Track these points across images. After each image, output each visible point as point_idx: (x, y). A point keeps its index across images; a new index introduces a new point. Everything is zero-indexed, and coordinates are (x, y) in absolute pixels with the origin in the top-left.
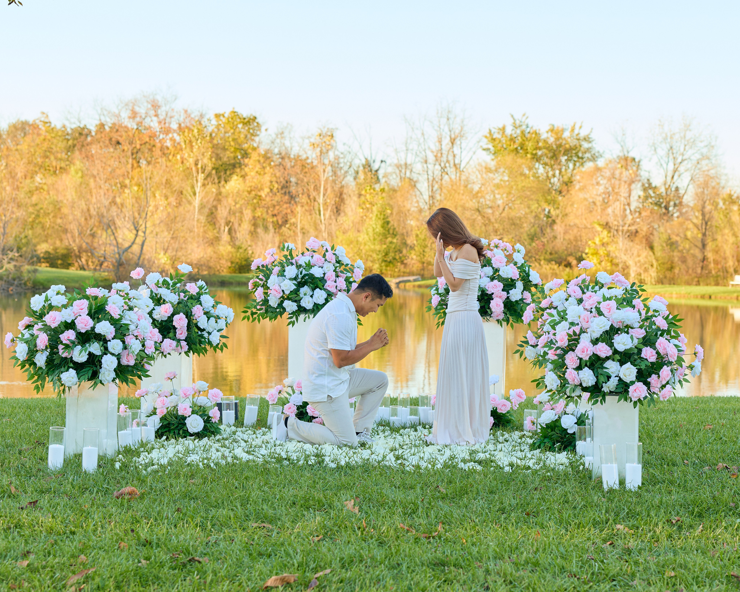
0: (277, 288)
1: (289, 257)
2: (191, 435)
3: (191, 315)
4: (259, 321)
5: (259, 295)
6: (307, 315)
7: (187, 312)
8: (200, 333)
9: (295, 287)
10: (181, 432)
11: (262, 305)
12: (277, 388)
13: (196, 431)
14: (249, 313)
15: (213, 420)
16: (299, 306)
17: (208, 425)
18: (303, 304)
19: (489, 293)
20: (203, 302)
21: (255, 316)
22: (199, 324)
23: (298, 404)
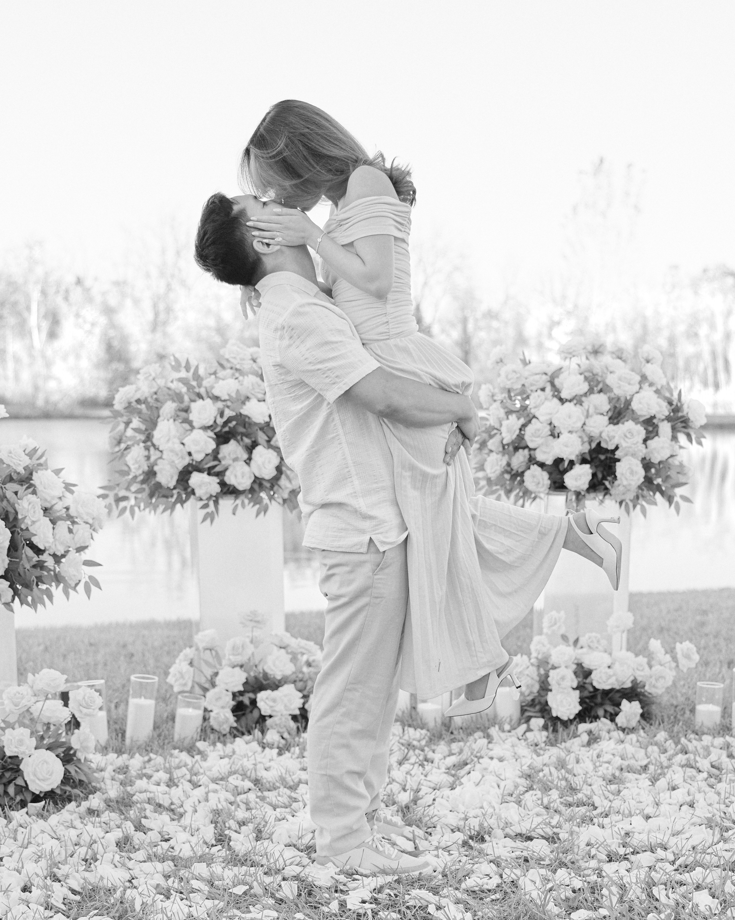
0: (178, 447)
1: (194, 383)
2: (36, 799)
3: (16, 519)
4: (132, 514)
5: (136, 462)
6: (239, 502)
7: (7, 514)
8: (36, 558)
9: (212, 445)
10: (11, 789)
11: (143, 482)
12: (186, 656)
13: (47, 788)
14: (111, 500)
15: (80, 755)
16: (223, 484)
17: (72, 768)
18: (230, 479)
19: (611, 447)
20: (40, 488)
21: (122, 504)
22: (35, 540)
23: (236, 690)
